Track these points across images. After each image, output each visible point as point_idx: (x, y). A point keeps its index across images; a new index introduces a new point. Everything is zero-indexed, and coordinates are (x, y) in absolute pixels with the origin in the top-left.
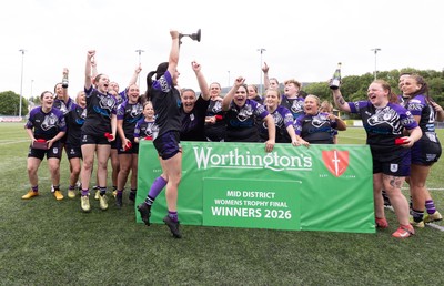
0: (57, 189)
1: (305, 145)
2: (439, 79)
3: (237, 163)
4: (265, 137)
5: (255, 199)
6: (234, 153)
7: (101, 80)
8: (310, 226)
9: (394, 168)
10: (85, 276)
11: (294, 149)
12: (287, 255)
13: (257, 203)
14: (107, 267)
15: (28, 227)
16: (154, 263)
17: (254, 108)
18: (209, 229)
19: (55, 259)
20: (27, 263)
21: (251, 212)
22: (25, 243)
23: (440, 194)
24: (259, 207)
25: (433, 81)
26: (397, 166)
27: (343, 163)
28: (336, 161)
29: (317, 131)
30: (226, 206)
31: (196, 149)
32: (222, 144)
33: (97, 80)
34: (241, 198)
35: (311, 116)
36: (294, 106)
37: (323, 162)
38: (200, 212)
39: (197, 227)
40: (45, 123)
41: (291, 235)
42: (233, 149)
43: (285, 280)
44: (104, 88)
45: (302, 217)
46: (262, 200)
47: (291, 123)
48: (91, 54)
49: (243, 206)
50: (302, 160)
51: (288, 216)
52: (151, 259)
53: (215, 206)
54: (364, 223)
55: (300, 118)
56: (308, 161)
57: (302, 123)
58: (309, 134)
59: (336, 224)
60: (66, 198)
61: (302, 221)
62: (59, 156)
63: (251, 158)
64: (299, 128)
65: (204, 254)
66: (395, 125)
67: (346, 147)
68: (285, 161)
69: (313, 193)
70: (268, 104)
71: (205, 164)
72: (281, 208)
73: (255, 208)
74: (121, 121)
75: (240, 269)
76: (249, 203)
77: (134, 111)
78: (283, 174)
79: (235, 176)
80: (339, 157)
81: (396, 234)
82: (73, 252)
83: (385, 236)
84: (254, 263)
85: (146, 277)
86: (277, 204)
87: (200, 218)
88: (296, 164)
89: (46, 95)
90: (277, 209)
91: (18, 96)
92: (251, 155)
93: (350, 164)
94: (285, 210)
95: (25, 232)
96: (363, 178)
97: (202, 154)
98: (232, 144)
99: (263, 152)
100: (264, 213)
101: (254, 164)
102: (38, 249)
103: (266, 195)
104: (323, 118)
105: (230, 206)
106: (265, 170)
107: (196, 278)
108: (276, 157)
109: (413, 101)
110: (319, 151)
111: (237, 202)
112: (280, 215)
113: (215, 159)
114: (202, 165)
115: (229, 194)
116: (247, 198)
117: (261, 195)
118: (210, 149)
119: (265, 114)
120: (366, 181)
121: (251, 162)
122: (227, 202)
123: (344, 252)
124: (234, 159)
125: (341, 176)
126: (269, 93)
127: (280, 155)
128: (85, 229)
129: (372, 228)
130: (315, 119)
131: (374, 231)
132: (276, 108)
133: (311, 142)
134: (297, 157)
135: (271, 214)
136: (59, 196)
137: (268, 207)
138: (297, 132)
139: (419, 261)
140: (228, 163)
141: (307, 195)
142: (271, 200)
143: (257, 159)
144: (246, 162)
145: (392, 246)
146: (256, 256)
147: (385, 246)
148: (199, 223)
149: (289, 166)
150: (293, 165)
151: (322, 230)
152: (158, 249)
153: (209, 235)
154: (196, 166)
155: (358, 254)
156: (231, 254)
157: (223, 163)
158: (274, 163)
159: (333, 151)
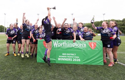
0: (15, 53)
1: (84, 41)
2: (121, 22)
3: (65, 46)
4: (73, 38)
5: (70, 56)
7: (27, 21)
8: (86, 63)
9: (109, 46)
10: (22, 78)
11: (81, 42)
12: (79, 71)
13: (71, 57)
14: (29, 75)
15: (6, 64)
16: (42, 74)
17: (70, 30)
18: (57, 64)
19: (14, 73)
20: (6, 74)
21: (69, 59)
23: (121, 54)
24: (71, 58)
25: (120, 23)
26: (109, 45)
27: (95, 46)
28: (93, 45)
29: (87, 37)
30: (62, 58)
31: (54, 42)
33: (26, 21)
34: (66, 55)
35: (86, 33)
36: (81, 30)
37: (89, 45)
38: (55, 59)
39: (54, 64)
41: (80, 66)
42: (64, 42)
43: (78, 78)
44: (28, 24)
46: (72, 56)
47: (80, 35)
48: (24, 14)
49: (67, 58)
51: (79, 60)
52: (41, 73)
53: (59, 58)
54: (100, 62)
55: (83, 33)
56: (85, 45)
57: (83, 35)
58: (85, 38)
59: (93, 63)
60: (17, 56)
61: (83, 62)
62: (15, 43)
63: (69, 44)
64: (83, 36)
65: (56, 71)
67: (95, 41)
68: (78, 45)
70: (74, 29)
71: (56, 46)
72: (78, 58)
73: (70, 58)
74: (33, 34)
75: (66, 75)
77: (36, 32)
78: (78, 49)
79: (65, 49)
80: (93, 44)
81: (109, 65)
82: (19, 71)
83: (106, 66)
84: (70, 74)
85: (39, 78)
86: (76, 57)
87: (55, 61)
88: (82, 46)
90: (76, 58)
91: (4, 27)
92: (69, 43)
93: (97, 46)
94: (78, 59)
95: (6, 65)
97: (56, 43)
99: (72, 43)
100: (73, 60)
101: (70, 46)
102: (9, 70)
103: (73, 55)
104: (89, 33)
105: (63, 58)
106: (73, 47)
107: (54, 78)
108: (76, 44)
110: (88, 42)
111: (65, 57)
112: (77, 60)
113: (59, 45)
114: (55, 46)
115: (63, 54)
116: (68, 56)
117: (72, 54)
118: (58, 42)
119: (73, 32)
120: (101, 51)
121: (69, 45)
123: (95, 71)
124: (64, 44)
125: (94, 49)
126: (74, 26)
127: (77, 43)
128: (23, 64)
129: (102, 64)
131: (103, 65)
132: (76, 30)
134: (82, 44)
135: (75, 60)
136: (15, 55)
137: (74, 58)
138: (82, 37)
139: (115, 73)
140: (63, 46)
141: (85, 55)
142: (75, 56)
143: (71, 45)
144: (68, 45)
145: (108, 69)
146: (70, 72)
147: (106, 69)
148: (55, 63)
149: (80, 47)
150: (81, 46)
151: (89, 64)
152: (43, 70)
153: (57, 66)
154: (54, 46)
155: (99, 71)
156: (63, 71)
157: (61, 46)
158: (75, 46)
159: (92, 42)
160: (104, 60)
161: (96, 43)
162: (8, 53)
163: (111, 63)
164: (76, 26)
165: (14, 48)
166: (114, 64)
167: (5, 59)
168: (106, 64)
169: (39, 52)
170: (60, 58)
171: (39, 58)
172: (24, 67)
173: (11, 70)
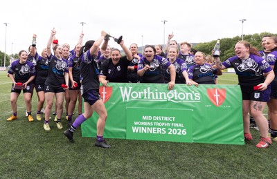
0: (29, 114)
1: (195, 85)
3: (149, 98)
4: (168, 80)
5: (161, 121)
6: (147, 90)
7: (57, 50)
8: (199, 140)
9: (257, 95)
10: (48, 172)
11: (188, 87)
12: (184, 159)
13: (163, 124)
14: (63, 166)
15: (11, 140)
16: (94, 164)
18: (130, 142)
19: (29, 161)
20: (11, 164)
21: (159, 130)
22: (8, 150)
24: (164, 126)
26: (259, 94)
27: (222, 97)
28: (217, 96)
29: (204, 75)
30: (141, 126)
31: (121, 88)
32: (139, 84)
34: (152, 121)
35: (199, 66)
36: (187, 60)
37: (207, 96)
38: (124, 130)
39: (123, 140)
40: (22, 70)
41: (186, 146)
42: (146, 88)
43: (182, 177)
44: (59, 55)
45: (194, 134)
46: (166, 122)
49: (153, 126)
50: (193, 95)
51: (184, 132)
52: (92, 162)
53: (134, 126)
54: (237, 138)
55: (192, 67)
56: (198, 95)
59: (217, 138)
60: (35, 121)
61: (194, 136)
63: (159, 94)
64: (191, 74)
65: (128, 158)
66: (256, 70)
67: (224, 86)
68: (182, 96)
69: (202, 118)
71: (128, 98)
72: (179, 128)
73: (162, 127)
75: (152, 168)
76: (158, 124)
78: (181, 105)
79: (148, 106)
80: (219, 93)
81: (258, 145)
82: (41, 156)
83: (251, 147)
84: (162, 164)
85: (89, 173)
86: (176, 125)
87: (124, 134)
88: (189, 98)
89: (23, 53)
90: (177, 128)
91: (3, 54)
92: (158, 92)
93: (226, 97)
94: (182, 129)
95: (9, 143)
96: (236, 107)
97: (126, 91)
98: (145, 85)
99: (166, 91)
100: (168, 131)
101: (161, 98)
102: (17, 155)
103: (169, 119)
104: (207, 67)
105: (144, 126)
106: (168, 101)
107: (123, 175)
108: (176, 93)
109: (269, 55)
110: (205, 89)
111: (149, 124)
112: (179, 132)
113: (134, 95)
114: (126, 98)
115: (144, 118)
116: (156, 121)
117: (166, 118)
118: (130, 88)
120: (236, 110)
121: (159, 97)
122: (143, 123)
123: (223, 158)
124: (147, 94)
125: (221, 106)
127: (178, 92)
128: (48, 141)
129: (242, 142)
130: (202, 68)
131: (243, 143)
133: (199, 83)
134: (190, 94)
135: (171, 132)
136: (31, 119)
137: (171, 127)
138: (190, 77)
140: (143, 98)
141: (197, 118)
142: (171, 122)
143: (163, 95)
144: (155, 97)
145: (256, 154)
146: (162, 160)
147: (251, 154)
148: (124, 138)
149: (185, 100)
150: (187, 99)
151: (208, 142)
152: (97, 155)
153: (131, 146)
154: (122, 99)
155: (233, 159)
156: (145, 158)
157: (140, 97)
158: (174, 98)
159: (215, 89)
160: (245, 133)
161: (224, 90)
162: (15, 114)
163: (262, 139)
164: (175, 50)
165: (29, 102)
166: (271, 142)
167: (8, 129)
168: (249, 143)
170: (137, 126)
172: (52, 147)
173: (21, 154)
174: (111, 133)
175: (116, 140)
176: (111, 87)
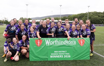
3: (57, 44)
5: (61, 53)
8: (75, 59)
13: (62, 54)
21: (61, 56)
24: (62, 55)
27: (83, 43)
28: (82, 42)
30: (54, 55)
31: (46, 40)
34: (58, 53)
37: (78, 42)
42: (56, 40)
45: (73, 57)
46: (63, 53)
49: (58, 55)
51: (70, 56)
56: (75, 42)
61: (73, 58)
68: (69, 43)
69: (76, 50)
73: (61, 55)
76: (60, 54)
78: (69, 46)
79: (56, 47)
80: (82, 41)
86: (67, 54)
87: (47, 58)
88: (72, 43)
90: (67, 55)
93: (85, 43)
94: (69, 55)
97: (48, 42)
100: (64, 56)
101: (61, 44)
103: (64, 52)
105: (55, 55)
106: (64, 45)
110: (78, 40)
111: (57, 54)
112: (68, 56)
113: (51, 43)
114: (48, 44)
115: (55, 52)
116: (60, 53)
117: (63, 52)
118: (50, 40)
120: (88, 47)
122: (54, 54)
124: (56, 42)
125: (83, 46)
127: (68, 41)
131: (89, 59)
135: (65, 56)
140: (54, 44)
141: (74, 51)
142: (66, 53)
143: (62, 42)
144: (59, 43)
148: (47, 60)
149: (70, 44)
150: (71, 44)
151: (78, 59)
154: (46, 45)
157: (53, 44)
158: (67, 43)
169: (32, 51)
170: (52, 55)
171: (32, 56)
174: (42, 58)
175: (44, 61)
176: (42, 40)
